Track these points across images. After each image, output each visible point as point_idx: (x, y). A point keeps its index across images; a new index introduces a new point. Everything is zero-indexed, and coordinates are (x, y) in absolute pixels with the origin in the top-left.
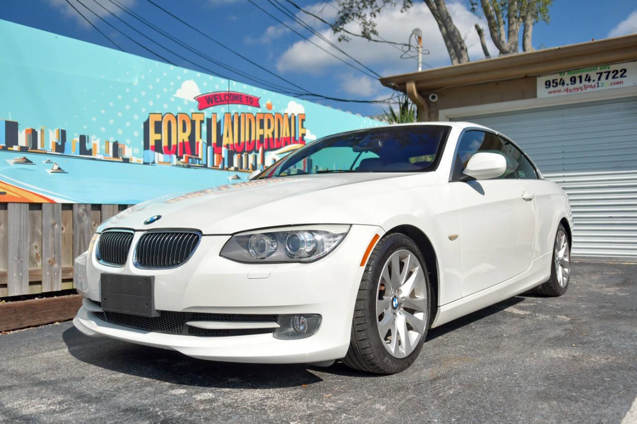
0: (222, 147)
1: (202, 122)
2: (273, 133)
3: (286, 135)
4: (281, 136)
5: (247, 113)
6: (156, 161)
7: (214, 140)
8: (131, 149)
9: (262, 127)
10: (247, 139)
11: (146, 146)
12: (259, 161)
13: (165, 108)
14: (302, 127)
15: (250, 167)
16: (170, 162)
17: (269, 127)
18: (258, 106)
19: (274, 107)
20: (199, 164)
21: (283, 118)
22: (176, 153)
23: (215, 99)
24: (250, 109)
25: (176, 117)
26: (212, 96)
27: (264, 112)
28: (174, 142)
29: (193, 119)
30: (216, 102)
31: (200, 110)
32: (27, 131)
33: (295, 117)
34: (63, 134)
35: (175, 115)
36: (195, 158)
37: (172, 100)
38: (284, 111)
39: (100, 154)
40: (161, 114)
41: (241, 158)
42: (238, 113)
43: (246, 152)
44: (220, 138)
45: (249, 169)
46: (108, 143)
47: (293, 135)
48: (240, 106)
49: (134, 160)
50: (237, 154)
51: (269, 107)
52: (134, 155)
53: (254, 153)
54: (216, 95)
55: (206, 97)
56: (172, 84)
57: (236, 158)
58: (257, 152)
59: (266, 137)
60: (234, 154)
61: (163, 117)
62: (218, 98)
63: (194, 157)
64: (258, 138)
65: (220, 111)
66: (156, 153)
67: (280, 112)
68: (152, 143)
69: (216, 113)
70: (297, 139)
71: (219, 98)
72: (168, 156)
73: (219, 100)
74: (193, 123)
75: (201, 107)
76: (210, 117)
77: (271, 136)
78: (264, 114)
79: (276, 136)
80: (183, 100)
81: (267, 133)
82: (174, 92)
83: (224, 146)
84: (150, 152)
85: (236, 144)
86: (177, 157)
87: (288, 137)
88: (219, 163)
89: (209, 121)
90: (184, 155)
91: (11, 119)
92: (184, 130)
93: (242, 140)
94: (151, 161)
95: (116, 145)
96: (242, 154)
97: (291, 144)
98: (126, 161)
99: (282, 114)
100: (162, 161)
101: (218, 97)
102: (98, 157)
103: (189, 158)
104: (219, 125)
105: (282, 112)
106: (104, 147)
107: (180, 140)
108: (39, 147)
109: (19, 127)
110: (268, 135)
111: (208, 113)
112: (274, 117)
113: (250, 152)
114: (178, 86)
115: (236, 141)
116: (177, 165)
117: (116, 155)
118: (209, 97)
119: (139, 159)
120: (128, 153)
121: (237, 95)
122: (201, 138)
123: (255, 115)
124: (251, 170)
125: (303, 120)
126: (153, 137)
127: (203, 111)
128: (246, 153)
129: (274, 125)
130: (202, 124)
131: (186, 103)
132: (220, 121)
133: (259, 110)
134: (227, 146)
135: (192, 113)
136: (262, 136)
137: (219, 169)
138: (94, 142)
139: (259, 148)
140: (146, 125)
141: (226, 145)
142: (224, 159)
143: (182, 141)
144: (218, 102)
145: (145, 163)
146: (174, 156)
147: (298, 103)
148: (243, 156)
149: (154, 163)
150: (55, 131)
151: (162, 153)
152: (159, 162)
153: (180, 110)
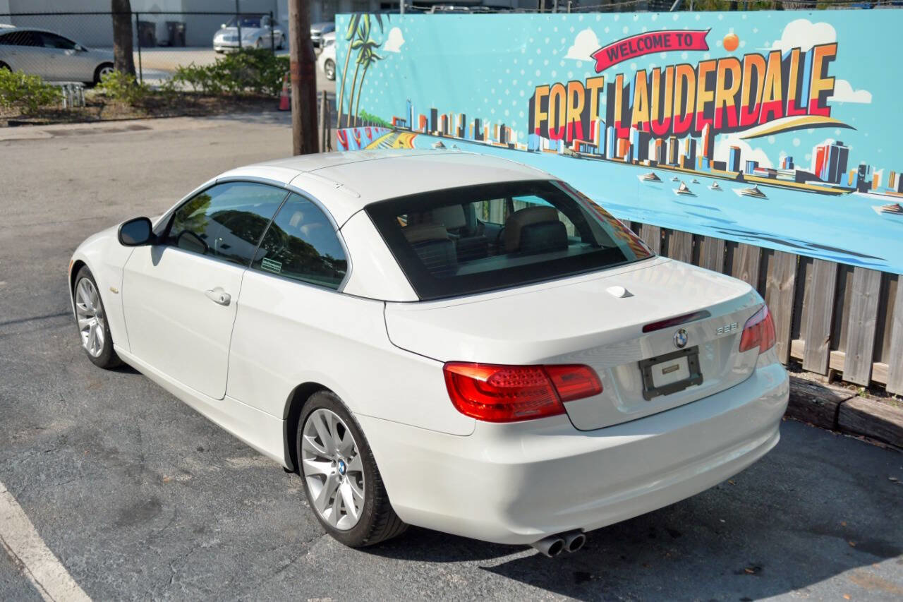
0: (630, 128)
1: (600, 90)
2: (737, 97)
3: (772, 98)
4: (757, 101)
5: (677, 65)
6: (541, 149)
7: (618, 117)
8: (516, 132)
9: (711, 86)
10: (677, 112)
11: (531, 131)
12: (700, 151)
13: (554, 76)
14: (824, 75)
15: (680, 161)
16: (556, 150)
17: (728, 85)
18: (706, 48)
19: (742, 44)
20: (594, 153)
21: (767, 63)
22: (564, 138)
23: (622, 50)
24: (685, 56)
25: (566, 88)
26: (617, 47)
27: (718, 57)
28: (562, 123)
29: (588, 88)
30: (623, 55)
31: (598, 72)
32: (442, 117)
33: (802, 56)
34: (464, 117)
35: (565, 85)
36: (589, 145)
37: (563, 63)
38: (771, 46)
39: (490, 139)
40: (549, 85)
41: (664, 146)
42: (660, 68)
43: (672, 135)
44: (627, 112)
45: (679, 166)
46: (496, 126)
47: (791, 95)
48: (663, 55)
49: (519, 146)
50: (655, 138)
51: (731, 45)
52: (519, 140)
53: (689, 136)
54: (624, 44)
55: (607, 51)
56: (563, 41)
57: (653, 146)
58: (699, 134)
59: (718, 105)
60: (650, 139)
61: (550, 90)
62: (626, 49)
63: (587, 143)
64: (700, 108)
65: (628, 69)
66: (541, 138)
67: (758, 50)
68: (537, 125)
69: (623, 74)
70: (803, 104)
71: (628, 49)
72: (554, 141)
73: (628, 51)
74: (588, 93)
75: (600, 68)
76: (613, 82)
77: (731, 102)
78: (717, 61)
79: (745, 101)
80: (575, 61)
81: (724, 97)
82: (565, 52)
83: (634, 126)
84: (535, 136)
85: (654, 122)
86: (565, 143)
87: (776, 102)
88: (625, 154)
89: (611, 87)
90: (574, 141)
91: (434, 107)
92: (575, 106)
93: (667, 114)
94: (536, 148)
95: (503, 128)
96: (667, 138)
97: (784, 116)
98: (512, 147)
99: (765, 55)
100: (548, 148)
101: (627, 46)
102: (489, 142)
103: (581, 144)
104: (626, 92)
105: (764, 50)
106: (493, 131)
107: (570, 120)
108: (449, 133)
109: (438, 114)
110: (725, 102)
111: (609, 75)
112: (742, 64)
113: (683, 135)
114: (571, 42)
115: (655, 116)
116: (564, 154)
117: (502, 141)
118: (612, 49)
119: (524, 146)
120: (513, 138)
121: (660, 36)
122: (598, 114)
123: (695, 67)
124: (681, 168)
125: (827, 60)
126: (539, 116)
127: (604, 73)
128: (675, 137)
129: (742, 81)
130: (601, 94)
131: (579, 65)
132: (629, 85)
133: (706, 56)
134: (639, 126)
135: (587, 79)
136: (709, 106)
137: (625, 163)
138: (486, 127)
139: (701, 127)
140: (532, 101)
141: (637, 123)
142: (632, 146)
143: (571, 121)
144: (628, 54)
145: (530, 151)
146: (562, 142)
147: (814, 22)
148: (668, 141)
149: (538, 150)
150: (459, 116)
151: (548, 138)
152: (544, 149)
153: (571, 76)
